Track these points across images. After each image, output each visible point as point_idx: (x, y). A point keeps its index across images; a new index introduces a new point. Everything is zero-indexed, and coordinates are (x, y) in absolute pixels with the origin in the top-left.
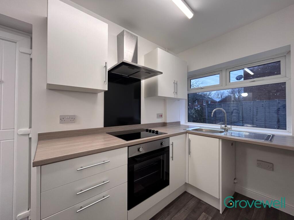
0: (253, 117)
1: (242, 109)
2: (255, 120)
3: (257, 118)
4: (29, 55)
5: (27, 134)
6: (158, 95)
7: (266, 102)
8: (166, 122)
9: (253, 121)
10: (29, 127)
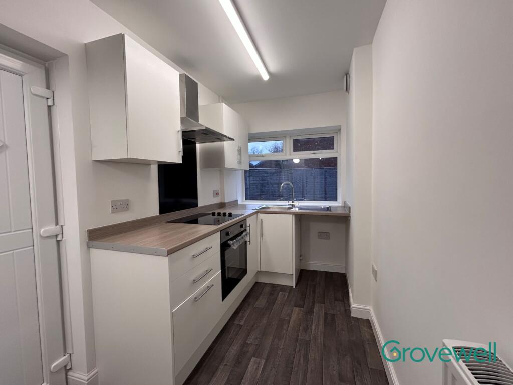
0: (303, 189)
1: (292, 179)
2: (305, 192)
3: (306, 190)
4: (45, 100)
5: (53, 236)
6: (224, 166)
7: (316, 170)
8: (223, 201)
9: (303, 194)
10: (54, 223)
